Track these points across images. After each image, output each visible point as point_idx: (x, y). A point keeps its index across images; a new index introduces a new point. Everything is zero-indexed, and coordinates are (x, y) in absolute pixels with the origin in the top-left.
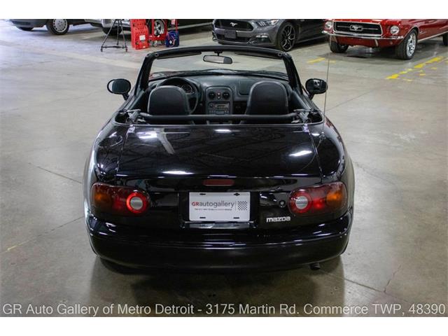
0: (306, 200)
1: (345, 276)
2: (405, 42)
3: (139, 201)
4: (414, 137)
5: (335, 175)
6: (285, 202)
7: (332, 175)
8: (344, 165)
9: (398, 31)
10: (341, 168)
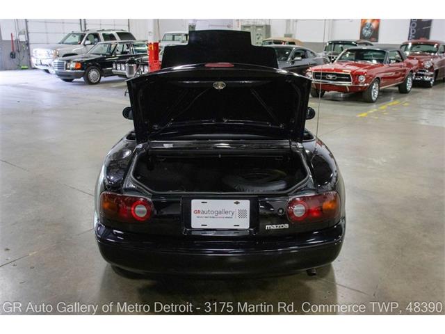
0: (303, 208)
1: (337, 281)
2: (370, 88)
3: (144, 209)
4: (384, 161)
5: (329, 185)
6: (283, 210)
7: (326, 184)
8: (337, 177)
9: (364, 80)
10: (334, 179)
